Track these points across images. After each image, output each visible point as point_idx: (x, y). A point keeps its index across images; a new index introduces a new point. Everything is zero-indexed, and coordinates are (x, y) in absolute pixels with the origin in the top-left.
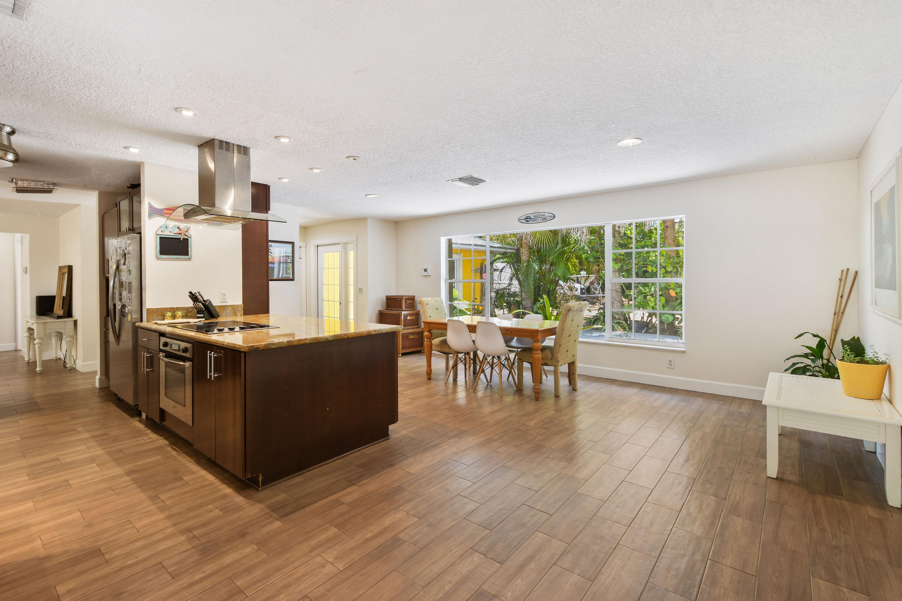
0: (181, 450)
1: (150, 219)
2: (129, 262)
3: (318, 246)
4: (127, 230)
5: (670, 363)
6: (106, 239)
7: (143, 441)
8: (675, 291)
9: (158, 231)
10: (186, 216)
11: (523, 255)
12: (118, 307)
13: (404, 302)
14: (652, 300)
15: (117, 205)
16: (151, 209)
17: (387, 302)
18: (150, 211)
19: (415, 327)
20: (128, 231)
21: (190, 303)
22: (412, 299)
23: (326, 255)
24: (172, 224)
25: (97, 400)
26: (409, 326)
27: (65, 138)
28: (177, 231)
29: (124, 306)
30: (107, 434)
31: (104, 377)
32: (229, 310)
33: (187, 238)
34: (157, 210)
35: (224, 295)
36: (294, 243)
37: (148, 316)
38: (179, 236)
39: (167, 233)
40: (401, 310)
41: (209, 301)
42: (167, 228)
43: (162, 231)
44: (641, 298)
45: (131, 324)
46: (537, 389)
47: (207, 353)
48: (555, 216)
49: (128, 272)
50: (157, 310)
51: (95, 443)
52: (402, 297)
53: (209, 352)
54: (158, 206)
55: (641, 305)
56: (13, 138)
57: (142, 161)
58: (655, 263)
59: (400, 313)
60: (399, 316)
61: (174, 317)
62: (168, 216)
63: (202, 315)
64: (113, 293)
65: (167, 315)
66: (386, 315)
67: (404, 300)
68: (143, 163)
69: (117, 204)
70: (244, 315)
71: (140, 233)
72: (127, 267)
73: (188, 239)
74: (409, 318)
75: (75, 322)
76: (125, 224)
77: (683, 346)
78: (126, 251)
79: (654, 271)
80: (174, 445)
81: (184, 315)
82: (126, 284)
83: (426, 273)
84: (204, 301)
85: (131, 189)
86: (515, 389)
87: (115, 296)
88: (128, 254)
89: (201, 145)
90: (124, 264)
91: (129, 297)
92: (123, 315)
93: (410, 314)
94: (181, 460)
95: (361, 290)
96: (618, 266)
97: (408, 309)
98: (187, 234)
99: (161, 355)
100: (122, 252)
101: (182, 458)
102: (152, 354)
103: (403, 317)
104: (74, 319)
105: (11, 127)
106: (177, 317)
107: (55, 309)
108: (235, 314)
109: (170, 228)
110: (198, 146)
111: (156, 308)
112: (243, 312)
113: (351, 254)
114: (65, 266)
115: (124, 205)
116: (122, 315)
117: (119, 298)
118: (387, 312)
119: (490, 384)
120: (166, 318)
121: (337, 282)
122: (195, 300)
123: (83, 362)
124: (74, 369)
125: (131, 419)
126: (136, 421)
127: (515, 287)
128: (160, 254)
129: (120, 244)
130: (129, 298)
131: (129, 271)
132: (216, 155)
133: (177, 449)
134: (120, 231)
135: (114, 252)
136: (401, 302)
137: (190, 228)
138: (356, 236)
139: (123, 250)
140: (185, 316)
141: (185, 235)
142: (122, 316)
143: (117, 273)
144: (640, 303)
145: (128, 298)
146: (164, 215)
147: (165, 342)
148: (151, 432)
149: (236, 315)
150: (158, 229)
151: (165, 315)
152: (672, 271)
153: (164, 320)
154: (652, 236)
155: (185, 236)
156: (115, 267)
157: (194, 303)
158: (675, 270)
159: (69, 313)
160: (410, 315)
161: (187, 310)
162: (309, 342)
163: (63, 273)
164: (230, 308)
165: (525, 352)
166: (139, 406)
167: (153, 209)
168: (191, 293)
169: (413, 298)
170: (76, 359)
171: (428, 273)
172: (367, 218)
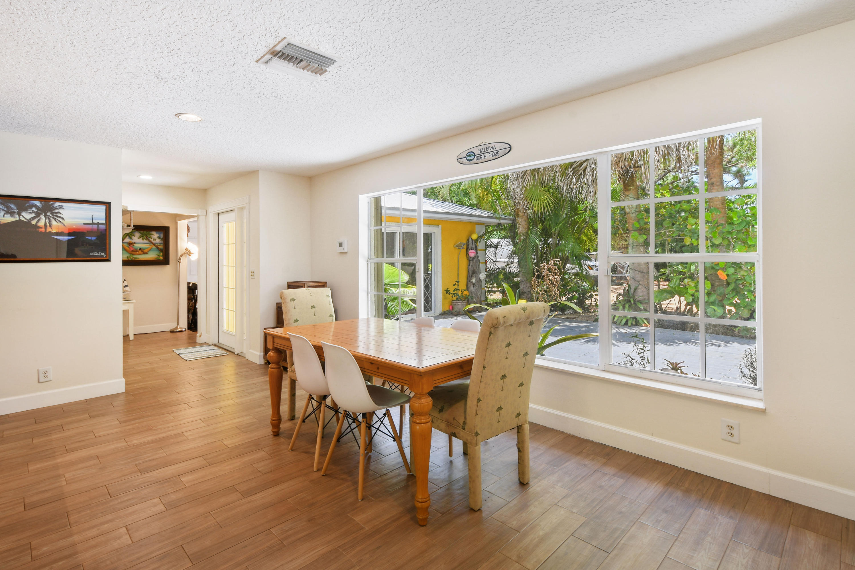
3: (218, 214)
5: (729, 431)
8: (726, 273)
11: (520, 226)
14: (693, 284)
23: (226, 225)
36: (109, 202)
44: (676, 281)
46: (420, 500)
48: (511, 148)
52: (304, 283)
55: (676, 291)
58: (696, 233)
77: (761, 395)
79: (694, 245)
83: (341, 250)
86: (405, 473)
95: (252, 274)
121: (234, 262)
127: (514, 268)
138: (248, 197)
144: (675, 288)
152: (721, 243)
158: (726, 243)
171: (344, 249)
172: (258, 171)
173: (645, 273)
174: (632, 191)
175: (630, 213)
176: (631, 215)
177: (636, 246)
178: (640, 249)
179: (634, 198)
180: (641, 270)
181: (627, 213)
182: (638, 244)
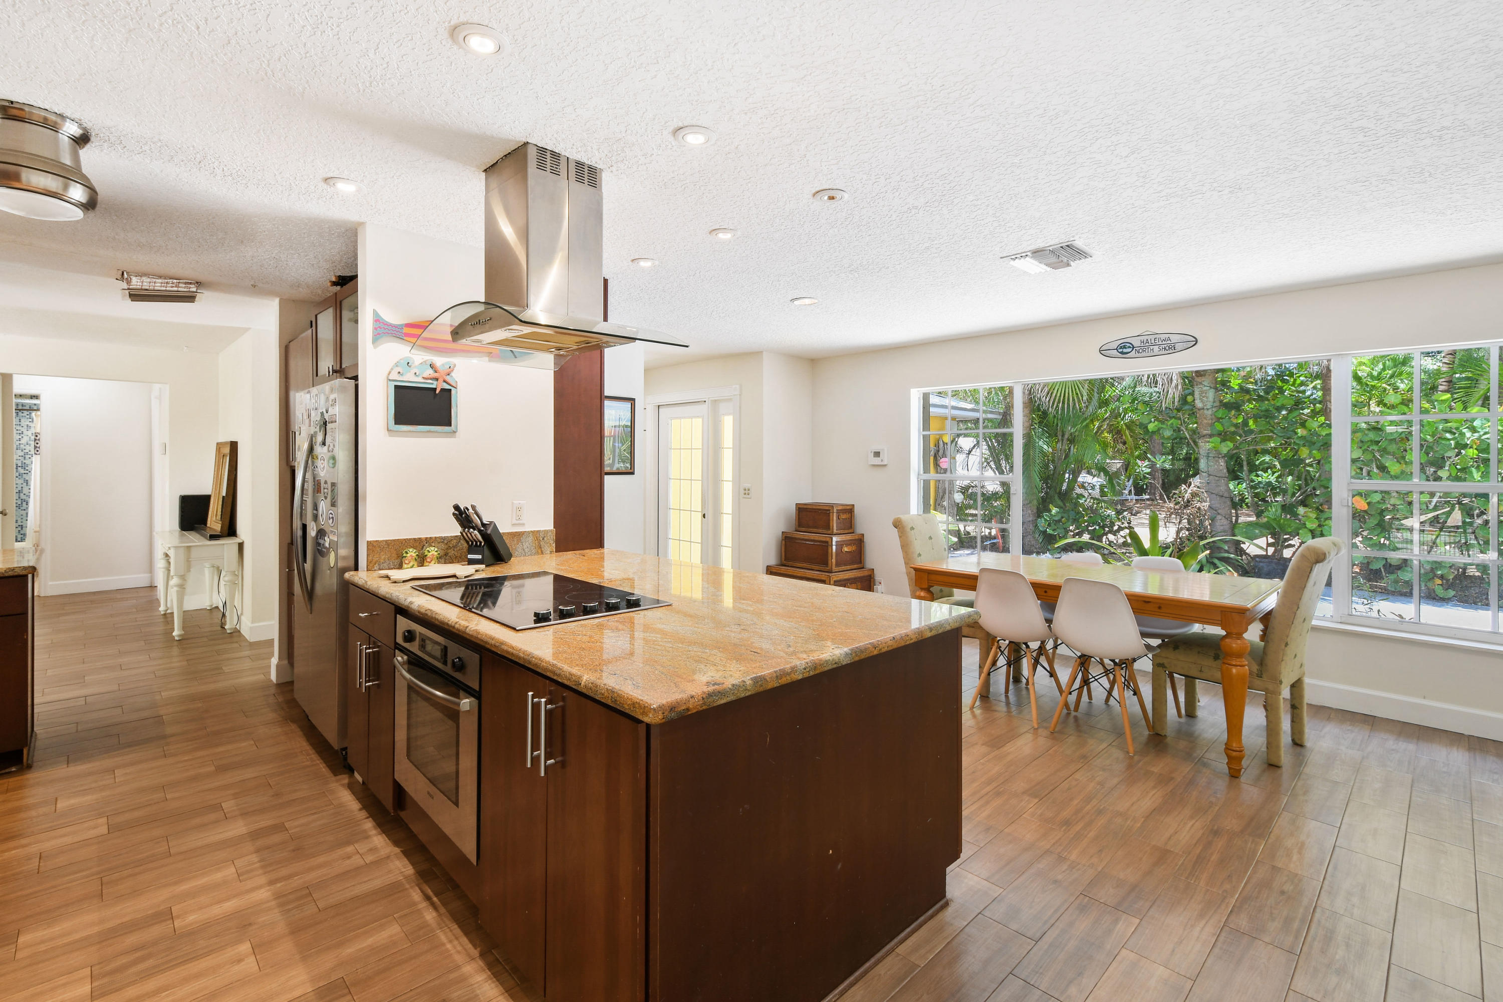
0: (444, 904)
1: (375, 347)
2: (334, 440)
3: (659, 406)
4: (329, 372)
6: (292, 394)
7: (357, 861)
9: (393, 372)
10: (457, 333)
12: (312, 532)
13: (835, 518)
15: (313, 324)
16: (378, 324)
17: (799, 515)
18: (376, 329)
19: (855, 566)
20: (331, 373)
21: (454, 529)
22: (849, 511)
23: (675, 423)
24: (419, 357)
25: (272, 716)
26: (845, 565)
27: (198, 156)
28: (429, 372)
29: (321, 533)
30: (279, 828)
31: (286, 662)
32: (528, 543)
33: (448, 387)
34: (390, 328)
35: (519, 509)
36: (634, 400)
37: (370, 558)
38: (432, 384)
39: (411, 378)
40: (829, 532)
41: (492, 526)
42: (410, 366)
43: (399, 373)
44: (1276, 511)
45: (335, 571)
46: (1234, 749)
47: (527, 696)
48: (1197, 341)
49: (331, 461)
50: (388, 545)
51: (254, 858)
52: (832, 506)
53: (530, 694)
54: (392, 317)
56: (86, 154)
57: (362, 220)
59: (828, 539)
60: (827, 546)
61: (422, 561)
62: (414, 340)
63: (480, 557)
64: (303, 502)
65: (408, 555)
66: (797, 541)
67: (835, 514)
68: (362, 224)
69: (311, 322)
70: (556, 552)
71: (356, 378)
72: (329, 451)
73: (450, 390)
74: (846, 549)
75: (241, 546)
76: (327, 363)
78: (326, 416)
80: (426, 882)
81: (442, 553)
82: (326, 486)
83: (877, 461)
84: (483, 525)
85: (339, 288)
86: (1146, 733)
87: (306, 507)
88: (332, 422)
89: (492, 166)
90: (324, 444)
91: (331, 513)
92: (320, 551)
93: (847, 540)
94: (449, 946)
95: (747, 492)
96: (1228, 446)
97: (842, 531)
98: (448, 378)
99: (399, 658)
100: (318, 419)
101: (451, 942)
102: (378, 647)
103: (834, 547)
104: (238, 540)
105: (80, 125)
106: (428, 560)
107: (209, 519)
108: (540, 551)
109: (415, 367)
110: (485, 171)
111: (386, 541)
112: (554, 545)
113: (728, 423)
114: (225, 443)
115: (326, 321)
116: (318, 549)
117: (314, 513)
118: (801, 535)
119: (1073, 713)
120: (407, 562)
121: (697, 474)
122: (465, 523)
123: (252, 623)
124: (237, 634)
125: (334, 778)
126: (343, 785)
128: (396, 424)
129: (316, 402)
130: (333, 518)
131: (334, 458)
132: (531, 182)
133: (435, 899)
134: (317, 375)
135: (305, 417)
136: (829, 516)
137: (455, 366)
138: (738, 386)
139: (322, 414)
140: (445, 558)
141: (445, 381)
142: (317, 552)
143: (310, 462)
145: (331, 516)
146: (405, 338)
147: (409, 632)
148: (375, 828)
149: (542, 553)
150: (392, 369)
151: (405, 555)
153: (400, 567)
154: (1284, 388)
155: (445, 384)
156: (306, 446)
157: (464, 531)
159: (230, 530)
160: (848, 543)
161: (447, 544)
162: (800, 677)
163: (223, 456)
164: (531, 539)
165: (1177, 651)
166: (348, 750)
167: (382, 326)
168: (457, 507)
169: (851, 509)
170: (242, 614)
171: (882, 461)
172: (762, 352)
173: (1226, 497)
174: (1207, 376)
175: (1203, 409)
176: (1206, 412)
177: (1214, 457)
178: (1219, 463)
179: (1211, 388)
180: (1221, 493)
181: (1199, 409)
182: (1217, 455)
